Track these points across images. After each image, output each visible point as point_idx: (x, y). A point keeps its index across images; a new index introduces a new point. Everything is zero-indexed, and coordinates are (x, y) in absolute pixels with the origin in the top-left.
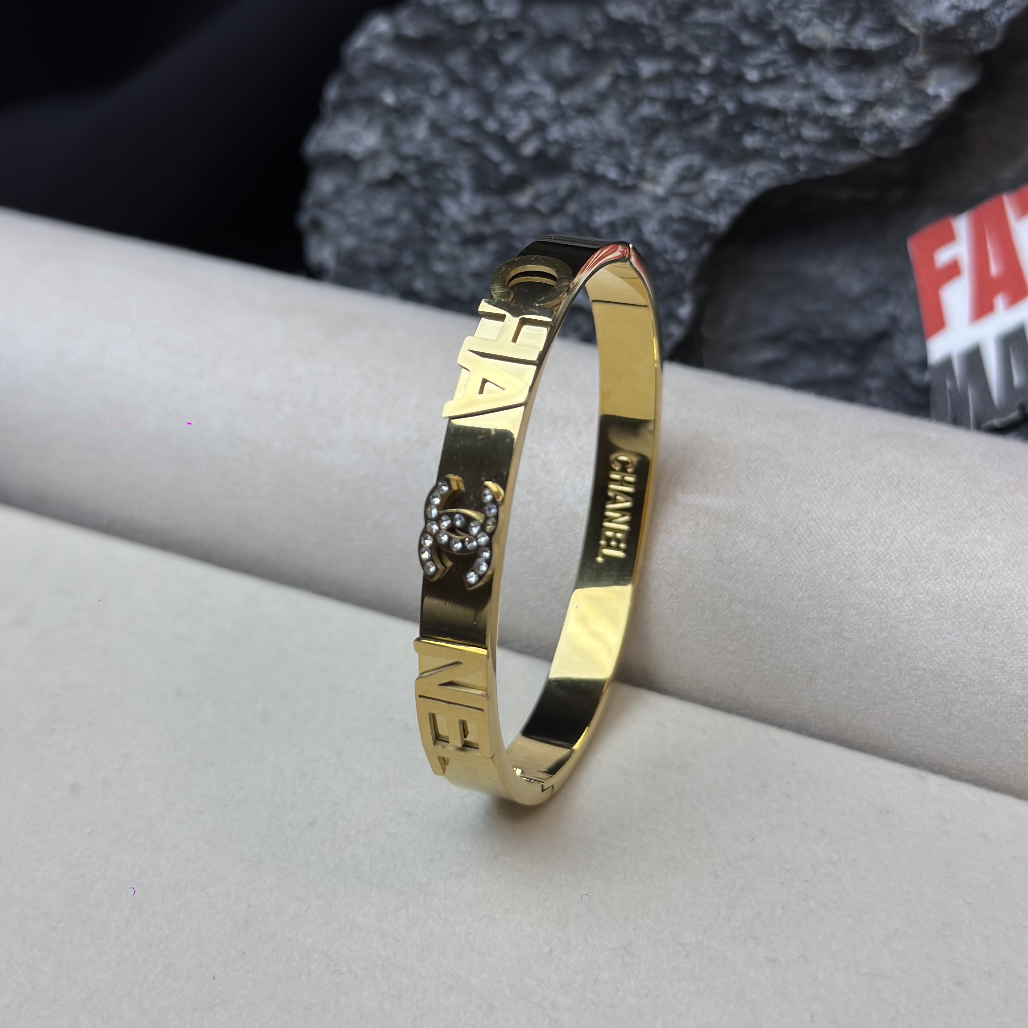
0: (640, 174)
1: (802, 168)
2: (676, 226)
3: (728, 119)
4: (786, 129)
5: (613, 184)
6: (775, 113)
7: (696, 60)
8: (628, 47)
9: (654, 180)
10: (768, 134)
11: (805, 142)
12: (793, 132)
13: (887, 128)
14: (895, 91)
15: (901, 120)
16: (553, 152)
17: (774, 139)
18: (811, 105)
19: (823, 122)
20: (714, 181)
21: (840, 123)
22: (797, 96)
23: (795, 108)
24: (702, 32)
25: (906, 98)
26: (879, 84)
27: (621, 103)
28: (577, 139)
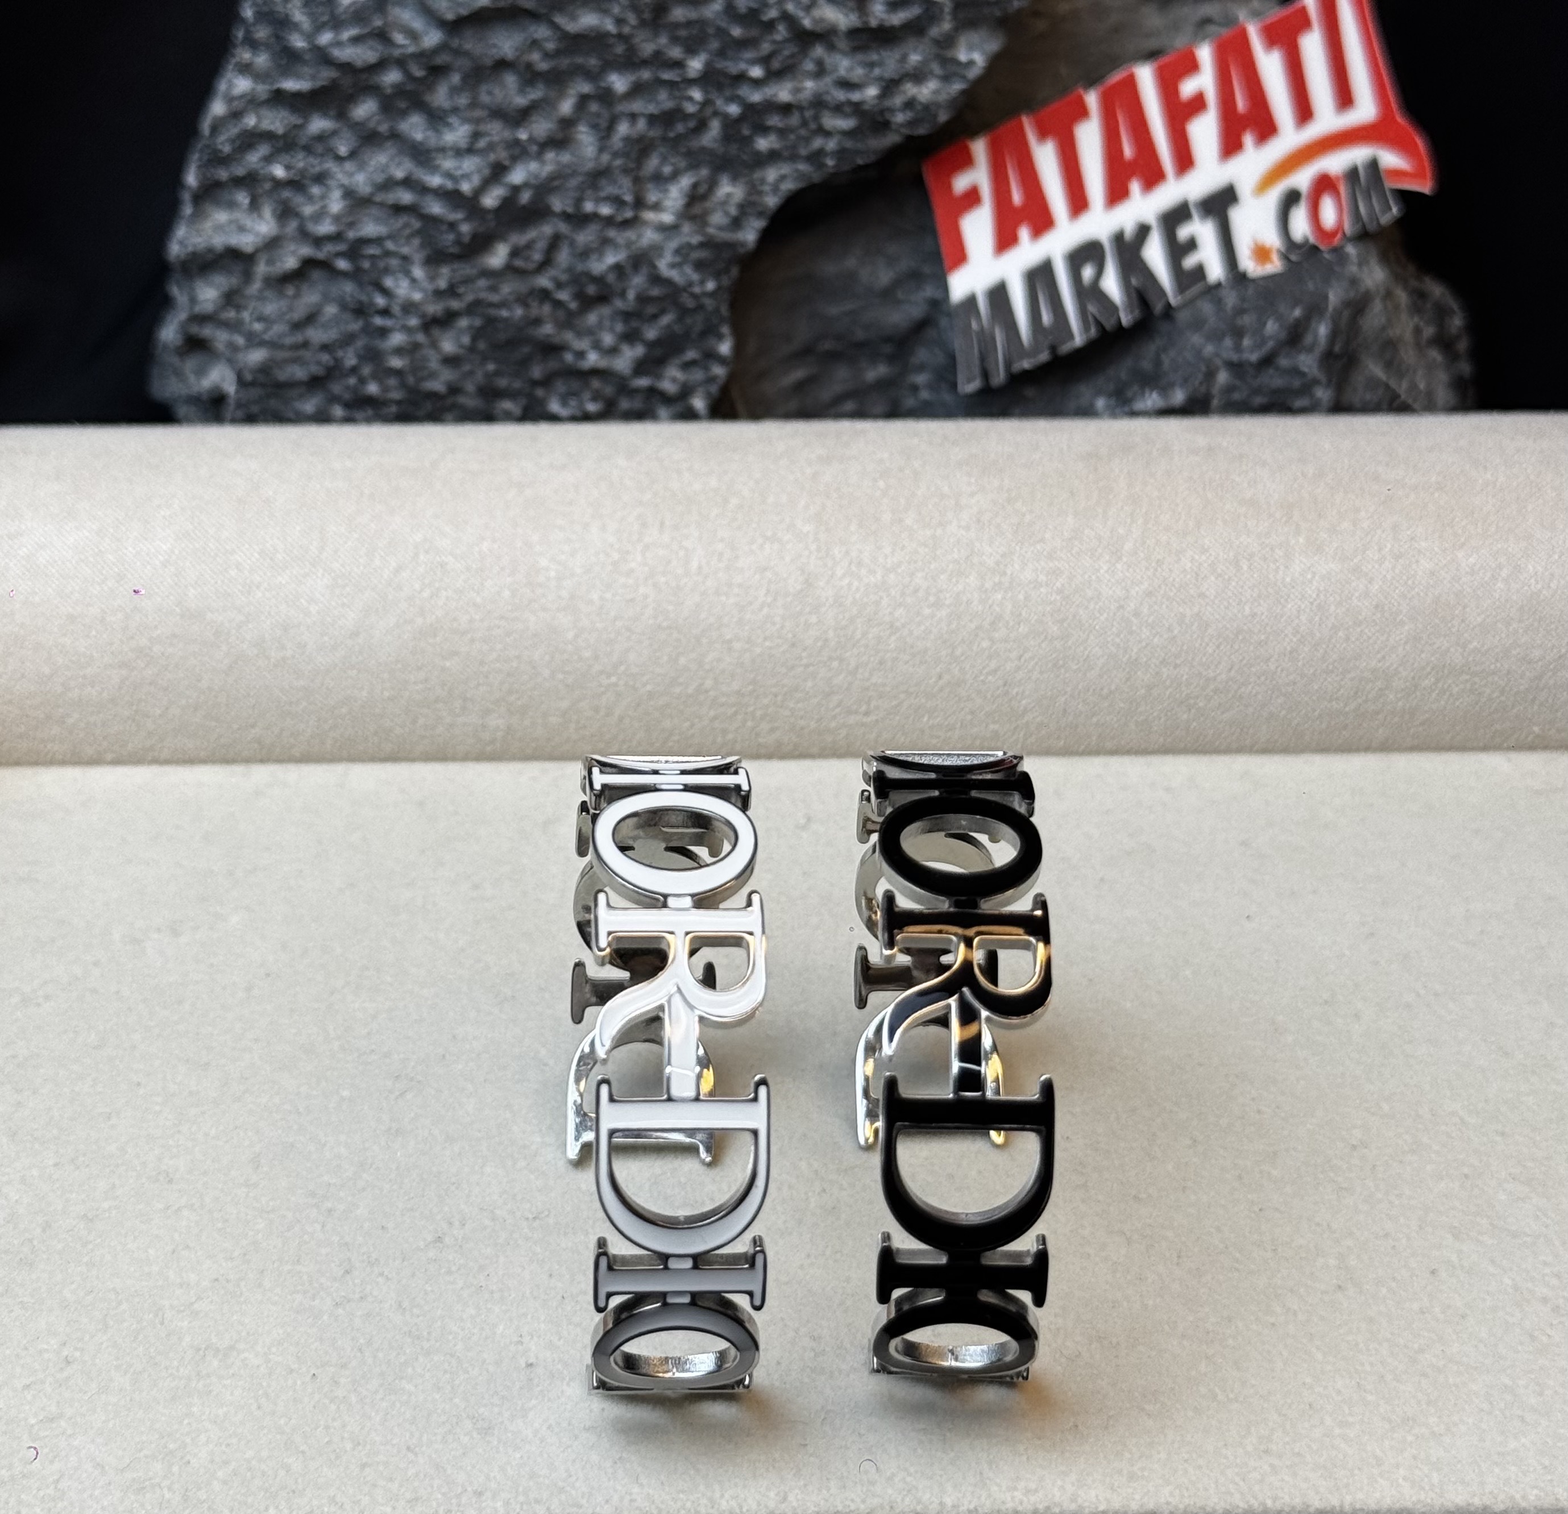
0: (639, 203)
1: (830, 162)
2: (697, 255)
3: (731, 126)
4: (804, 123)
5: (609, 221)
6: (786, 109)
7: (678, 65)
8: (593, 62)
9: (657, 207)
10: (783, 132)
11: (828, 134)
12: (813, 126)
13: (921, 103)
14: (924, 63)
15: (936, 92)
16: (525, 197)
17: (792, 137)
18: (827, 93)
19: (848, 109)
20: (729, 195)
21: (866, 107)
22: (809, 84)
23: (810, 99)
24: (683, 33)
25: (936, 68)
26: (904, 58)
27: (595, 127)
28: (552, 178)
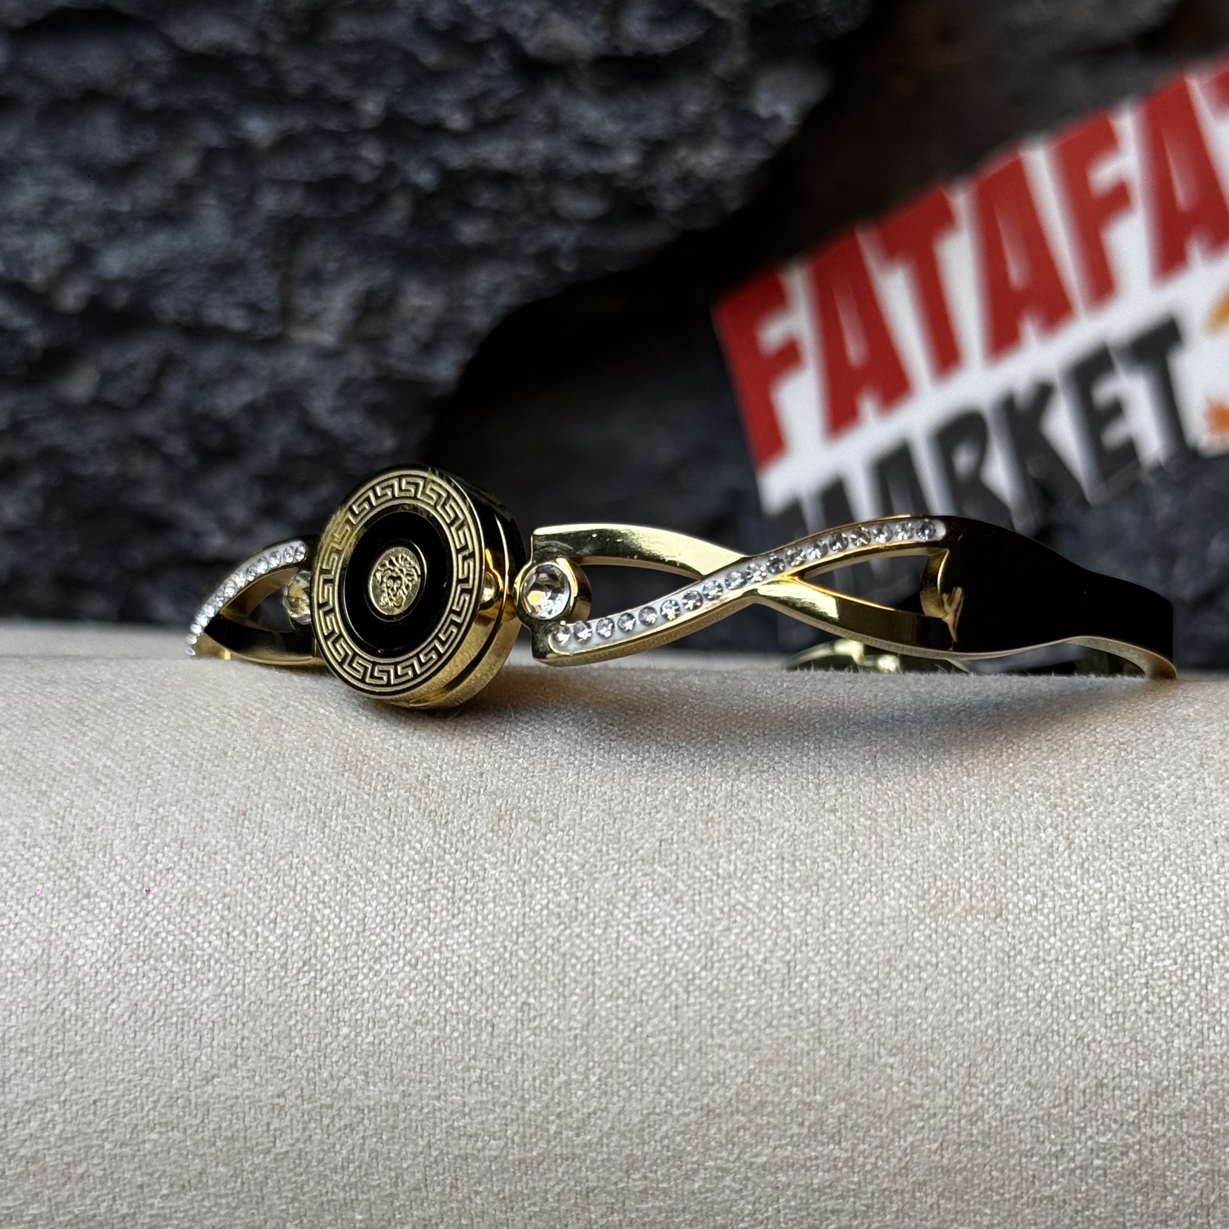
1: (567, 266)
2: (368, 395)
3: (422, 200)
4: (529, 204)
5: (242, 338)
6: (504, 180)
7: (349, 107)
8: (223, 98)
9: (312, 322)
10: (498, 216)
11: (564, 222)
12: (543, 209)
13: (700, 180)
14: (706, 115)
15: (722, 161)
16: (121, 298)
17: (511, 224)
18: (564, 158)
19: (592, 185)
20: (419, 310)
21: (620, 181)
22: (538, 144)
23: (538, 168)
24: (352, 58)
27: (226, 198)
28: (164, 270)
